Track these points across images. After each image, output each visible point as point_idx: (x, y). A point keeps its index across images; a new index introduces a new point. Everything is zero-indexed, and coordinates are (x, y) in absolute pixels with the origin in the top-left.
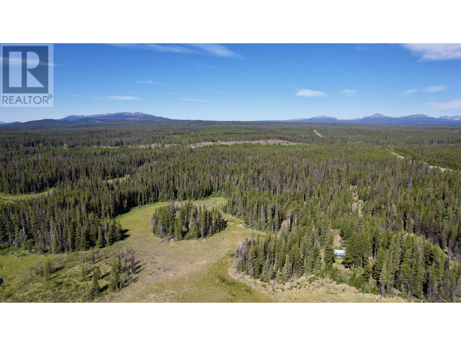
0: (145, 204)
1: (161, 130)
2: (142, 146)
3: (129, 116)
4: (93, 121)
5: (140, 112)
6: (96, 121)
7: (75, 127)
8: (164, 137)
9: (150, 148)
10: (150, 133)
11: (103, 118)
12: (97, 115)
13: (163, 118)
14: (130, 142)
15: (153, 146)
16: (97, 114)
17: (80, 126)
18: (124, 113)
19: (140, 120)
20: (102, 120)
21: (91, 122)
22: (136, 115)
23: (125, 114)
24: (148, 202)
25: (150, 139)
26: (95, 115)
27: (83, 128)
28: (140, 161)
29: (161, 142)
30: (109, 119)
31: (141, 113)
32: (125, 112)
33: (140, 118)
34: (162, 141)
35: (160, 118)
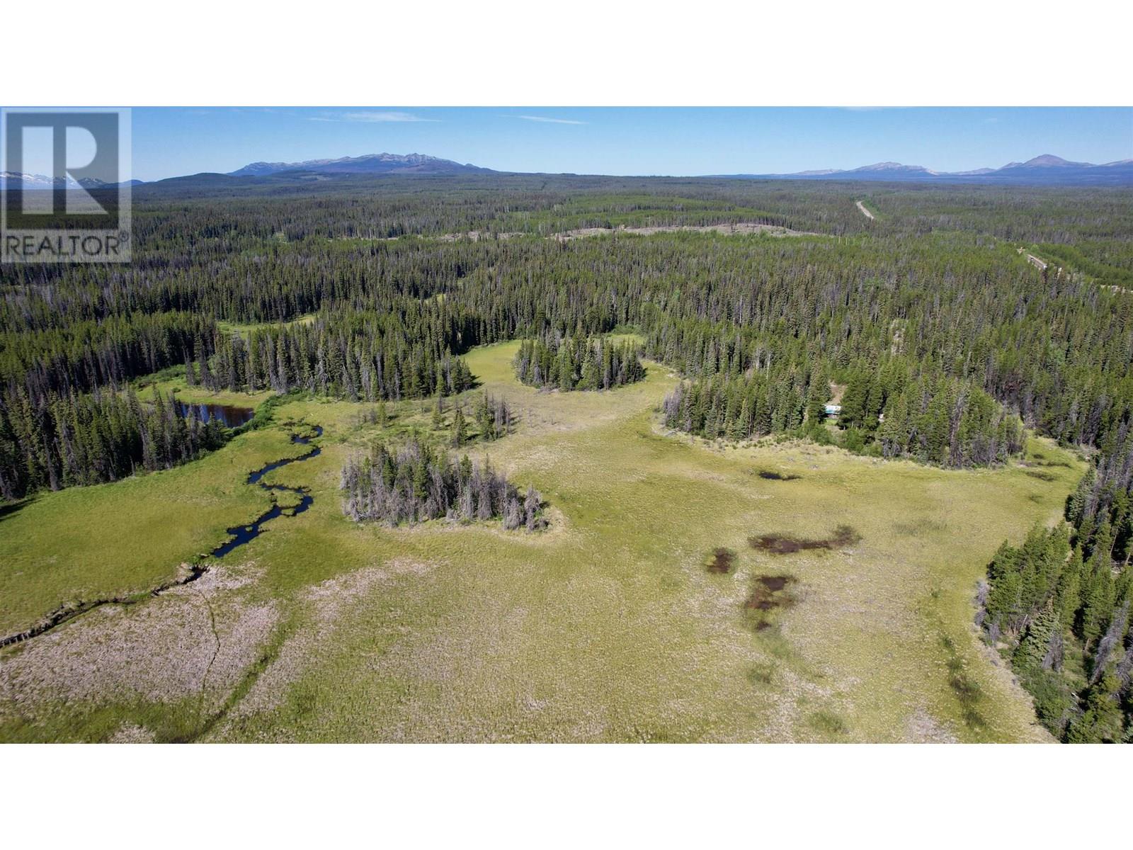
0: (492, 341)
1: (482, 200)
2: (448, 237)
3: (395, 163)
4: (311, 177)
5: (420, 153)
6: (318, 177)
7: (275, 192)
8: (493, 217)
9: (470, 241)
10: (458, 207)
11: (333, 170)
12: (317, 162)
13: (477, 169)
14: (419, 227)
15: (474, 236)
16: (317, 159)
17: (286, 190)
18: (382, 156)
19: (423, 173)
20: (332, 175)
21: (305, 179)
22: (411, 161)
23: (384, 160)
24: (498, 338)
25: (463, 220)
26: (310, 162)
27: (294, 196)
28: (459, 267)
29: (488, 228)
30: (347, 171)
31: (423, 156)
32: (385, 154)
33: (422, 170)
34: (491, 226)
35: (469, 168)
